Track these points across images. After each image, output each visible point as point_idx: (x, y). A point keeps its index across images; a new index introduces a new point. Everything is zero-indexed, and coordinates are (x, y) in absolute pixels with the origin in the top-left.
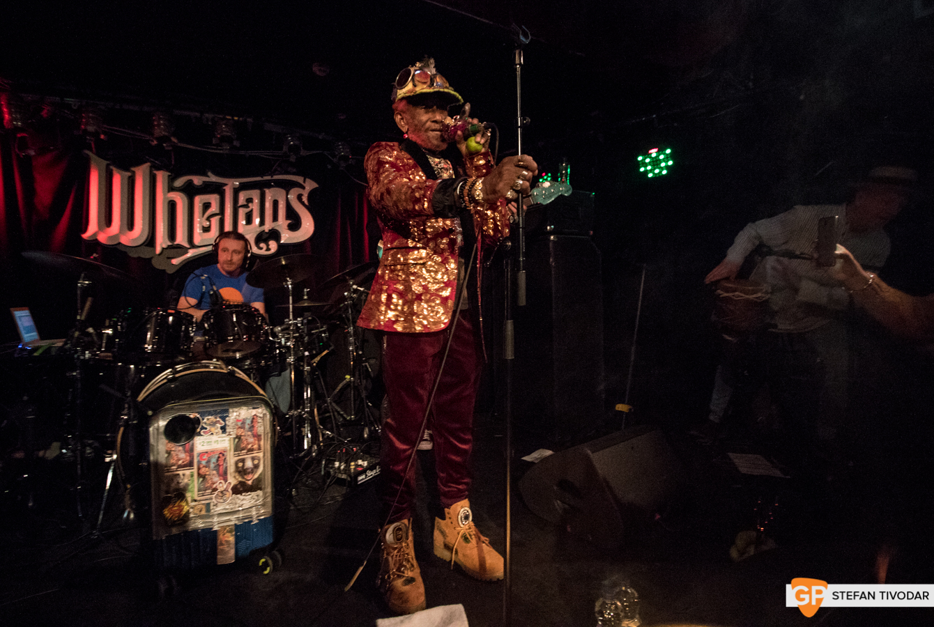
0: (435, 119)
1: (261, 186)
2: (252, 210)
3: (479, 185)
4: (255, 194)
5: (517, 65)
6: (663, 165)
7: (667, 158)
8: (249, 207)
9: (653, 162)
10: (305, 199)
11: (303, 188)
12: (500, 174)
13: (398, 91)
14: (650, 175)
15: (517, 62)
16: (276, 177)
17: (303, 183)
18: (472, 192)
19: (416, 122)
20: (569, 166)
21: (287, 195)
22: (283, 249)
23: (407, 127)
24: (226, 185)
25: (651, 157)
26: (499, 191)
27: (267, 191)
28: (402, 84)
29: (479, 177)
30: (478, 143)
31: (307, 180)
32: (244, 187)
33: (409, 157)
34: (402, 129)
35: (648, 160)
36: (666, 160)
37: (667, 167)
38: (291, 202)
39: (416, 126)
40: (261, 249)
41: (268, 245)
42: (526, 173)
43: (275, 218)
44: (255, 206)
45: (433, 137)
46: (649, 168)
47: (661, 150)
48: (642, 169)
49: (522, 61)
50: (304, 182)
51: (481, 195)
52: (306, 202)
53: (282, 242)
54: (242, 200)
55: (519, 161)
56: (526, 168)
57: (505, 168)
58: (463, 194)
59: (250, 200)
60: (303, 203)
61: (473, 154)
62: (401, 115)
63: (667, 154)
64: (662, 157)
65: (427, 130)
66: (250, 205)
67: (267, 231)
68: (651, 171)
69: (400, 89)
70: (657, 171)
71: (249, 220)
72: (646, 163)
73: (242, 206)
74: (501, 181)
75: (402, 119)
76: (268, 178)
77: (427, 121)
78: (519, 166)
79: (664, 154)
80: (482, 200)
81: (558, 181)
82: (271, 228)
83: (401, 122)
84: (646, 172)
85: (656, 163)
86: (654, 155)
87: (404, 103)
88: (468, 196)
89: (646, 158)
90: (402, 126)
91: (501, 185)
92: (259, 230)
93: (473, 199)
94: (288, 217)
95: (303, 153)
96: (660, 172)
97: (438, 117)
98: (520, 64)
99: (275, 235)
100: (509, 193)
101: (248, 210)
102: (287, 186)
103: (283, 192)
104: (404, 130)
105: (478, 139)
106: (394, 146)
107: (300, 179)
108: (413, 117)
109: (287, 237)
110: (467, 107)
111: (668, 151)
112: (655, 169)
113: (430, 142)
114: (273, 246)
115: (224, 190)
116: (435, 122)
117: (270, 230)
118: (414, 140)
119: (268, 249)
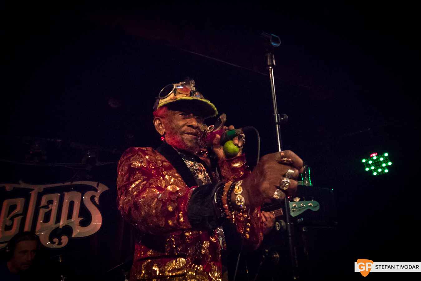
0: (191, 124)
1: (62, 191)
2: (51, 210)
3: (239, 190)
4: (55, 197)
5: (269, 66)
6: (384, 165)
7: (386, 160)
8: (49, 208)
9: (375, 163)
10: (97, 200)
11: (96, 190)
12: (262, 174)
13: (160, 100)
14: (375, 174)
15: (269, 63)
16: (74, 183)
17: (96, 187)
18: (233, 197)
19: (173, 126)
20: (309, 168)
21: (82, 196)
22: (73, 242)
23: (164, 130)
24: (32, 190)
25: (372, 160)
26: (264, 192)
27: (66, 194)
28: (164, 95)
29: (236, 180)
30: (237, 145)
31: (100, 184)
32: (48, 191)
33: (164, 159)
34: (160, 132)
35: (370, 162)
36: (386, 161)
37: (388, 167)
38: (85, 203)
39: (173, 129)
40: (54, 243)
41: (60, 240)
42: (293, 172)
43: (70, 216)
44: (54, 207)
45: (187, 139)
46: (373, 168)
47: (380, 154)
48: (367, 169)
49: (274, 63)
50: (98, 186)
51: (243, 199)
52: (97, 202)
53: (73, 236)
54: (44, 202)
55: (283, 157)
56: (292, 165)
57: (267, 166)
58: (221, 202)
59: (50, 202)
60: (94, 203)
61: (231, 157)
62: (160, 120)
63: (386, 157)
64: (382, 159)
65: (183, 133)
66: (50, 206)
67: (61, 227)
68: (375, 170)
69: (162, 99)
70: (380, 170)
71: (47, 218)
72: (370, 164)
73: (42, 207)
74: (264, 180)
75: (161, 124)
76: (69, 183)
77: (183, 126)
78: (282, 163)
79: (383, 157)
80: (245, 205)
81: (301, 180)
82: (64, 225)
83: (160, 127)
84: (371, 171)
85: (377, 164)
86: (375, 158)
87: (164, 109)
88: (227, 204)
89: (369, 161)
90: (159, 129)
91: (266, 185)
92: (54, 226)
93: (234, 206)
94: (80, 215)
95: (98, 164)
96: (383, 171)
97: (195, 123)
98: (272, 65)
99: (68, 230)
100: (276, 193)
101: (47, 210)
102: (83, 190)
103: (79, 194)
104: (161, 133)
105: (236, 141)
106: (147, 150)
107: (94, 184)
108: (171, 122)
109: (78, 232)
110: (224, 117)
111: (386, 155)
112: (377, 169)
113: (184, 143)
114: (65, 240)
115: (31, 194)
116: (191, 126)
117: (63, 227)
118: (169, 143)
119: (60, 243)
